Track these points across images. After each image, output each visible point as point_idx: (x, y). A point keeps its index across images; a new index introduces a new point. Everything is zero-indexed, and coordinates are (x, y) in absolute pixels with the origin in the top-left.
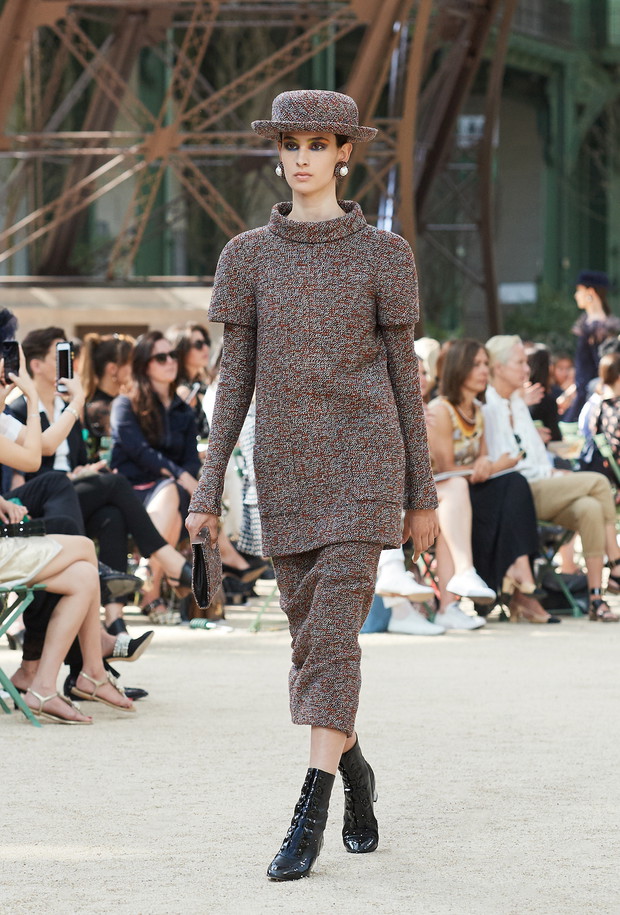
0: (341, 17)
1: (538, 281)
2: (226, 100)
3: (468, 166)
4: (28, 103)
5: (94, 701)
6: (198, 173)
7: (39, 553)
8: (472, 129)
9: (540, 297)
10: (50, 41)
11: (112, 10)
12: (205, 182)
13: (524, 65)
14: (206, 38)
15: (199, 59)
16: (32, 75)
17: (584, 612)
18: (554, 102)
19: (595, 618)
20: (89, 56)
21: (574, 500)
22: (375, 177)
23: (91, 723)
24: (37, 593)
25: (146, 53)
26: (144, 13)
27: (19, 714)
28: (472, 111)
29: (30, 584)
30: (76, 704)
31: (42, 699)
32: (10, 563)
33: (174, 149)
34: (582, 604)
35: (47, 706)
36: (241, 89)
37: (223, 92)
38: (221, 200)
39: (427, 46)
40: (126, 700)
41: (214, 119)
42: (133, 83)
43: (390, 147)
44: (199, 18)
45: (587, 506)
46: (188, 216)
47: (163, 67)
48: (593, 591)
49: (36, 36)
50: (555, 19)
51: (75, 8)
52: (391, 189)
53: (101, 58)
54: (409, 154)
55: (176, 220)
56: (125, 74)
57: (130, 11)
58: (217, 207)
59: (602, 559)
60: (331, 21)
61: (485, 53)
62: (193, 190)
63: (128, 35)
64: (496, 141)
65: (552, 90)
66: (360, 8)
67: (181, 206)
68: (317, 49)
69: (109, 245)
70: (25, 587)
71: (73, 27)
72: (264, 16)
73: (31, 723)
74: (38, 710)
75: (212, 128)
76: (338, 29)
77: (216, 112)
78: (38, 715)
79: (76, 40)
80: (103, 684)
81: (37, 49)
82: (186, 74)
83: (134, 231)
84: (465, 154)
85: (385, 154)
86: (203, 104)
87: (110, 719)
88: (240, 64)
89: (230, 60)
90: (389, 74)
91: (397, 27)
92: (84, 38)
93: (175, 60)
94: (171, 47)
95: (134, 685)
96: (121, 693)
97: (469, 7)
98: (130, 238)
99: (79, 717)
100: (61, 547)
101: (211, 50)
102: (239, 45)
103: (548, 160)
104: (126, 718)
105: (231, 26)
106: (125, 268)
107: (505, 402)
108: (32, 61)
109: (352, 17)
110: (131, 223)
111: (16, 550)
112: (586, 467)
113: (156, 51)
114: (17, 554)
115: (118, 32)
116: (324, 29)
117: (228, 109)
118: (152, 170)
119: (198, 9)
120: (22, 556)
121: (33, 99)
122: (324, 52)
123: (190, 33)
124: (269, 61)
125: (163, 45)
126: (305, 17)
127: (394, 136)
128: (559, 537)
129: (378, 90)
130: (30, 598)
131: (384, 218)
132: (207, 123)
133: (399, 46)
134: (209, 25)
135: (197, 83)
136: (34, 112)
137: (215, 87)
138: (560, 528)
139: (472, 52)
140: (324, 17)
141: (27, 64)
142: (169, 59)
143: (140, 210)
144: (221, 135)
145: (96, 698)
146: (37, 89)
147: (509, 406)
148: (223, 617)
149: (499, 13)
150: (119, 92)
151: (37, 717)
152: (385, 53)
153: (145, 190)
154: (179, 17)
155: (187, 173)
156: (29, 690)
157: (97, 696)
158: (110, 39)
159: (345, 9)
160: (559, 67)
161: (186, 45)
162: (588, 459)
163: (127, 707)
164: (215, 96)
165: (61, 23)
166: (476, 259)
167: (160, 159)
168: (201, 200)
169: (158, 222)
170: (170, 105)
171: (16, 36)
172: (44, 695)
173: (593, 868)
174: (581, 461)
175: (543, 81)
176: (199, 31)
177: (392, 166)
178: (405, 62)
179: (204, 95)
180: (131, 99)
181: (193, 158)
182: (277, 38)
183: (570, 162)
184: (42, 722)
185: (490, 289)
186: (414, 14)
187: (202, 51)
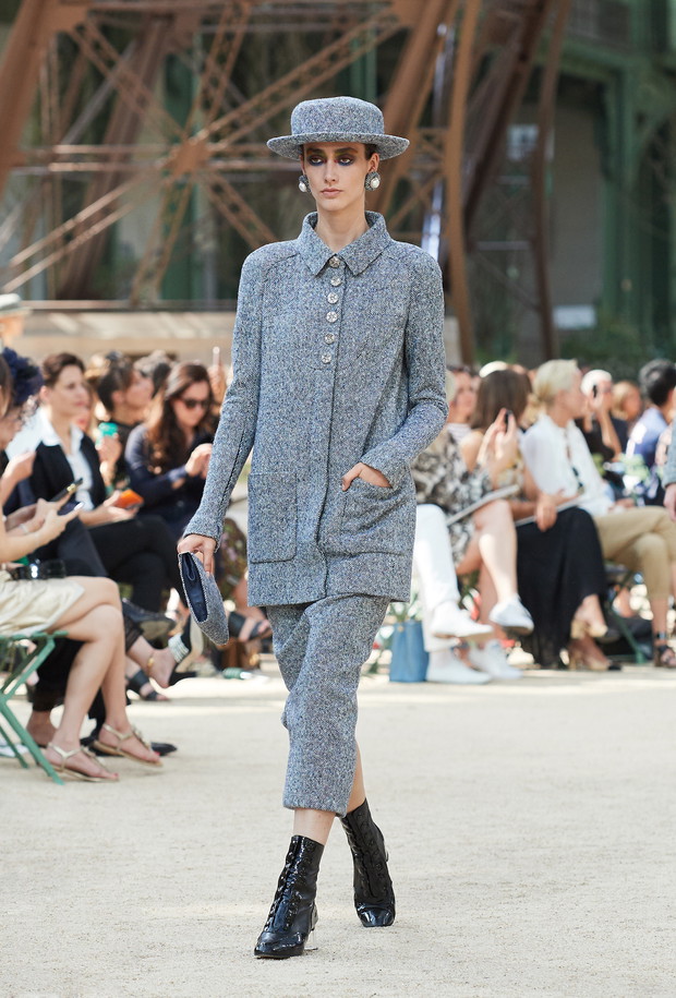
0: (383, 19)
1: (597, 304)
2: (259, 110)
3: (520, 181)
4: (45, 116)
5: (118, 756)
6: (228, 189)
7: (59, 598)
8: (524, 140)
9: (599, 320)
10: (69, 48)
11: (135, 15)
12: (236, 198)
13: (579, 71)
14: (237, 43)
15: (229, 66)
16: (50, 84)
17: (648, 658)
18: (612, 112)
19: (660, 664)
20: (111, 64)
21: (637, 537)
22: (420, 192)
23: (117, 780)
24: (58, 640)
25: (171, 60)
26: (169, 17)
27: (40, 771)
28: (524, 121)
29: (51, 630)
30: (101, 760)
31: (65, 754)
32: (28, 608)
33: (203, 164)
34: (646, 649)
35: (71, 762)
36: (275, 98)
37: (255, 101)
38: (253, 218)
39: (475, 50)
40: (152, 755)
41: (245, 130)
42: (158, 93)
43: (435, 159)
44: (229, 22)
45: (650, 544)
46: (219, 236)
47: (189, 75)
48: (658, 636)
49: (53, 43)
50: (612, 21)
51: (95, 12)
52: (437, 204)
53: (123, 65)
54: (456, 166)
55: (205, 239)
56: (148, 82)
57: (155, 16)
58: (249, 226)
59: (667, 600)
60: (371, 24)
61: (537, 58)
62: (224, 208)
63: (152, 40)
64: (550, 152)
65: (610, 98)
66: (402, 10)
67: (210, 226)
68: (356, 54)
69: (132, 268)
70: (45, 634)
71: (93, 33)
72: (299, 19)
73: (53, 781)
74: (59, 766)
75: (243, 141)
76: (378, 32)
77: (248, 122)
78: (61, 771)
79: (97, 46)
80: (128, 738)
81: (54, 58)
82: (215, 83)
83: (161, 252)
84: (517, 168)
85: (430, 167)
86: (233, 115)
87: (138, 776)
88: (274, 72)
89: (262, 66)
90: (433, 80)
91: (443, 29)
92: (105, 45)
93: (203, 68)
94: (199, 54)
95: (161, 739)
96: (146, 747)
97: (519, 8)
98: (154, 260)
99: (105, 774)
100: (81, 591)
101: (242, 58)
102: (272, 52)
103: (606, 173)
104: (155, 774)
105: (263, 30)
106: (151, 292)
107: (561, 431)
108: (50, 70)
109: (393, 19)
110: (157, 243)
111: (35, 594)
112: (649, 502)
113: (183, 58)
114: (35, 599)
115: (141, 38)
116: (364, 33)
117: (260, 120)
118: (179, 187)
119: (228, 12)
120: (42, 600)
121: (50, 110)
122: (364, 59)
123: (219, 39)
124: (304, 67)
125: (190, 52)
126: (343, 20)
127: (440, 147)
128: (620, 578)
129: (422, 98)
130: (50, 647)
131: (429, 235)
132: (237, 135)
133: (444, 50)
134: (240, 29)
135: (227, 94)
136: (51, 125)
137: (246, 94)
138: (621, 567)
139: (523, 57)
140: (363, 20)
141: (43, 73)
142: (195, 66)
143: (167, 230)
144: (253, 147)
145: (121, 753)
146: (54, 100)
147: (566, 436)
148: (258, 666)
149: (552, 15)
150: (142, 102)
151: (59, 775)
152: (429, 57)
153: (171, 208)
154: (207, 21)
155: (217, 189)
156: (50, 744)
157: (122, 750)
158: (132, 45)
159: (385, 11)
160: (617, 74)
161: (215, 50)
162: (652, 493)
163: (153, 762)
164: (247, 106)
165: (81, 29)
166: (530, 280)
167: (188, 174)
168: (232, 219)
169: (186, 244)
170: (197, 115)
171: (32, 43)
172: (67, 751)
173: (659, 930)
174: (645, 496)
175: (600, 88)
176: (229, 37)
177: (437, 181)
178: (451, 67)
179: (234, 105)
180: (156, 111)
181: (223, 172)
182: (313, 43)
183: (630, 174)
184: (64, 780)
185: (545, 313)
186: (460, 16)
187: (232, 57)
